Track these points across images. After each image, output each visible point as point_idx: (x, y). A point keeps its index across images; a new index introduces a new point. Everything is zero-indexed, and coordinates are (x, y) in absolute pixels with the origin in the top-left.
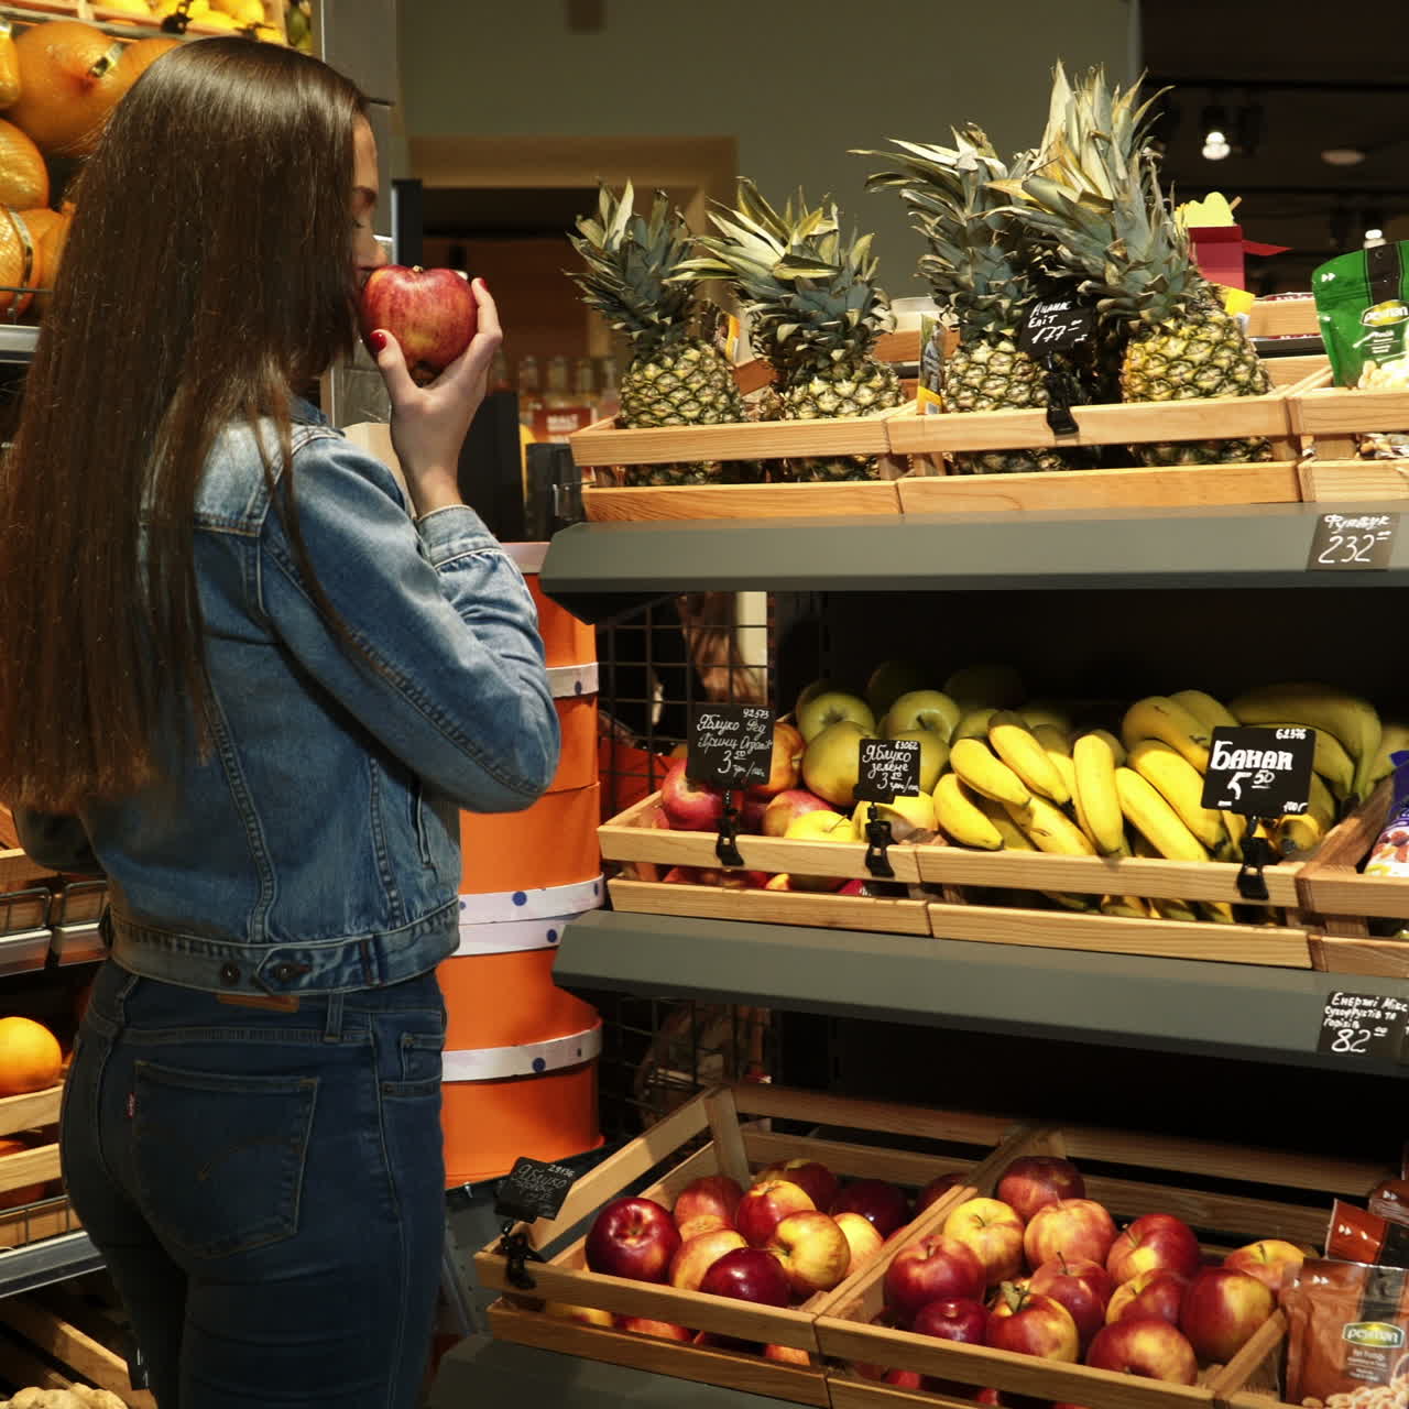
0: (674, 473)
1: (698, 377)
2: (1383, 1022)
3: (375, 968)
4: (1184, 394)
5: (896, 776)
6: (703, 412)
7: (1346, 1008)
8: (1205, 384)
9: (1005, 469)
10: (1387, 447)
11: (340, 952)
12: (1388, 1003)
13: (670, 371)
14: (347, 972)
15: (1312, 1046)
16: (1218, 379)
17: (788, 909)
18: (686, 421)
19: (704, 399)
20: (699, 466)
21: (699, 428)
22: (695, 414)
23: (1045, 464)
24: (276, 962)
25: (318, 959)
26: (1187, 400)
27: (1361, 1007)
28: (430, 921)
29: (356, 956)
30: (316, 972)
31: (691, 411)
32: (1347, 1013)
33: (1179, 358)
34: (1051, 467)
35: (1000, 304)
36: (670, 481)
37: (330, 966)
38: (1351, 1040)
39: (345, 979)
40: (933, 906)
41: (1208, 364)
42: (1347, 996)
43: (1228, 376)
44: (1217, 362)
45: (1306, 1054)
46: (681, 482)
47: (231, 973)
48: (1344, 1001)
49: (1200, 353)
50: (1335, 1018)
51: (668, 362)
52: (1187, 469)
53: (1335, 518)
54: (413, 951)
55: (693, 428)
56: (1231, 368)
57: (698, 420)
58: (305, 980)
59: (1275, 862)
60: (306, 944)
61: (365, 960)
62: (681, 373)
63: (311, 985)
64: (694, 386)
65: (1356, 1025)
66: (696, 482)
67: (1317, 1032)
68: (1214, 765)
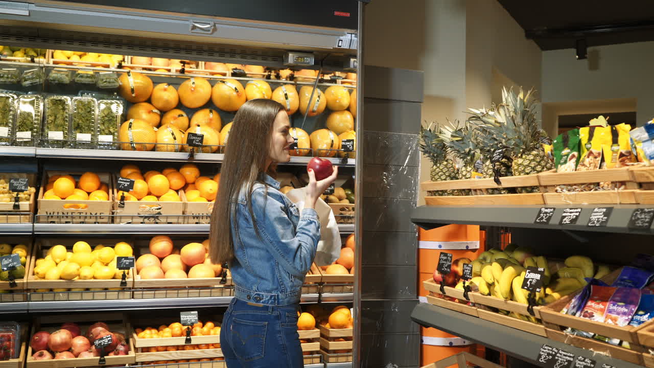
0: (440, 193)
1: (445, 169)
2: (551, 355)
3: (277, 302)
4: (522, 174)
5: (468, 273)
6: (447, 177)
7: (545, 349)
8: (527, 171)
9: (492, 193)
10: (560, 189)
11: (269, 296)
12: (554, 349)
13: (438, 167)
14: (270, 301)
15: (535, 359)
16: (531, 170)
17: (451, 306)
18: (442, 180)
19: (447, 174)
20: (446, 191)
21: (445, 181)
22: (444, 178)
23: (502, 192)
24: (256, 296)
25: (264, 297)
26: (523, 176)
27: (549, 350)
28: (291, 293)
29: (273, 298)
30: (264, 300)
31: (443, 177)
32: (545, 351)
33: (520, 164)
34: (504, 193)
35: (491, 150)
36: (440, 195)
37: (267, 299)
38: (544, 359)
39: (270, 302)
40: (478, 309)
41: (528, 166)
42: (546, 346)
43: (534, 169)
44: (530, 165)
45: (533, 361)
46: (442, 195)
47: (249, 297)
48: (546, 347)
49: (526, 163)
50: (543, 352)
51: (438, 165)
52: (524, 194)
53: (543, 209)
54: (286, 300)
55: (443, 181)
56: (535, 167)
57: (445, 180)
58: (262, 301)
59: (537, 306)
60: (263, 293)
61: (275, 299)
62: (441, 168)
63: (263, 303)
64: (444, 171)
65: (546, 354)
66: (445, 195)
67: (537, 355)
68: (526, 277)
